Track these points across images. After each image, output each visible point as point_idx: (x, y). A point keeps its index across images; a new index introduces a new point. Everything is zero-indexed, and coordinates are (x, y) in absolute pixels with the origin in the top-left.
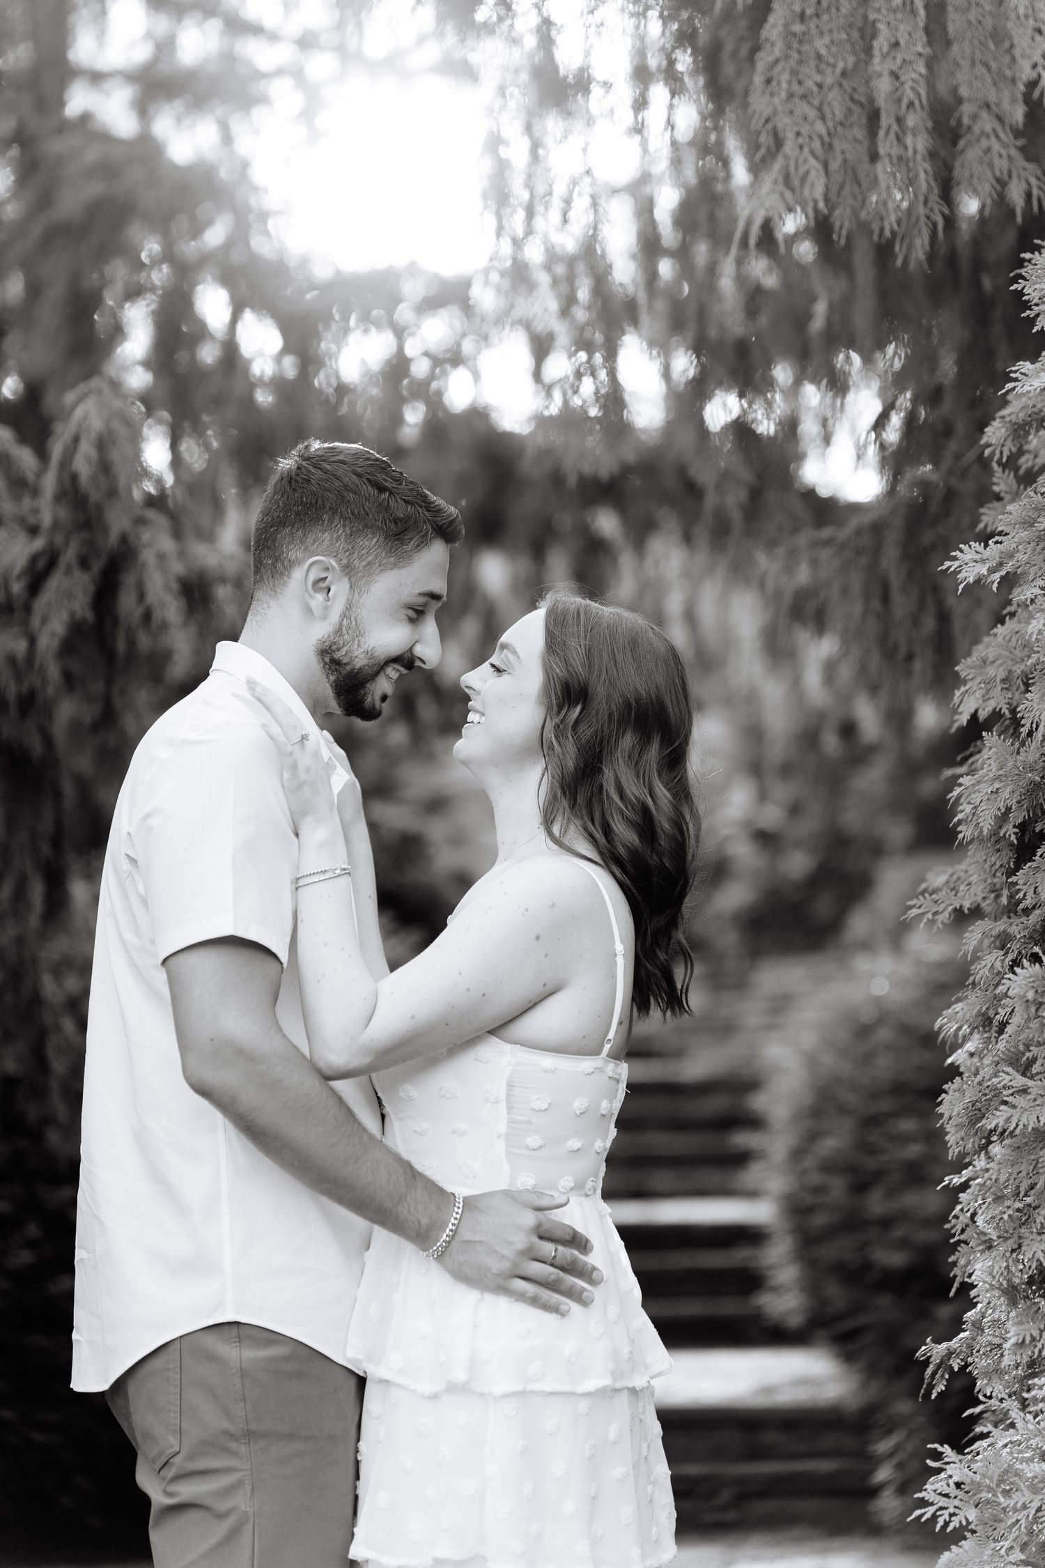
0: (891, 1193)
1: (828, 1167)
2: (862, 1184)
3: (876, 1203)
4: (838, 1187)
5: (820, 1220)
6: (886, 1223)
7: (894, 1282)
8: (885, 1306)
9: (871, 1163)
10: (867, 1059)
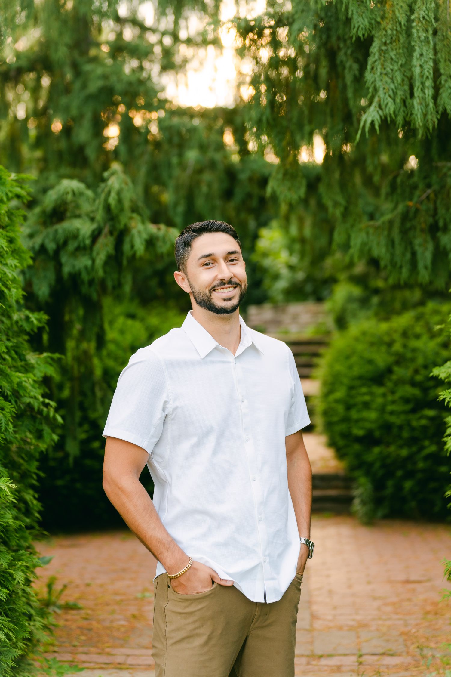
0: (359, 411)
1: (337, 401)
2: (349, 407)
3: (354, 414)
4: (340, 409)
5: (335, 419)
6: (357, 421)
7: (359, 440)
8: (357, 447)
9: (352, 402)
10: (350, 367)
